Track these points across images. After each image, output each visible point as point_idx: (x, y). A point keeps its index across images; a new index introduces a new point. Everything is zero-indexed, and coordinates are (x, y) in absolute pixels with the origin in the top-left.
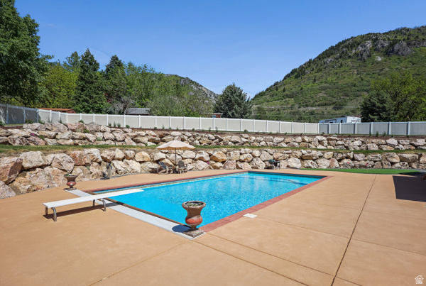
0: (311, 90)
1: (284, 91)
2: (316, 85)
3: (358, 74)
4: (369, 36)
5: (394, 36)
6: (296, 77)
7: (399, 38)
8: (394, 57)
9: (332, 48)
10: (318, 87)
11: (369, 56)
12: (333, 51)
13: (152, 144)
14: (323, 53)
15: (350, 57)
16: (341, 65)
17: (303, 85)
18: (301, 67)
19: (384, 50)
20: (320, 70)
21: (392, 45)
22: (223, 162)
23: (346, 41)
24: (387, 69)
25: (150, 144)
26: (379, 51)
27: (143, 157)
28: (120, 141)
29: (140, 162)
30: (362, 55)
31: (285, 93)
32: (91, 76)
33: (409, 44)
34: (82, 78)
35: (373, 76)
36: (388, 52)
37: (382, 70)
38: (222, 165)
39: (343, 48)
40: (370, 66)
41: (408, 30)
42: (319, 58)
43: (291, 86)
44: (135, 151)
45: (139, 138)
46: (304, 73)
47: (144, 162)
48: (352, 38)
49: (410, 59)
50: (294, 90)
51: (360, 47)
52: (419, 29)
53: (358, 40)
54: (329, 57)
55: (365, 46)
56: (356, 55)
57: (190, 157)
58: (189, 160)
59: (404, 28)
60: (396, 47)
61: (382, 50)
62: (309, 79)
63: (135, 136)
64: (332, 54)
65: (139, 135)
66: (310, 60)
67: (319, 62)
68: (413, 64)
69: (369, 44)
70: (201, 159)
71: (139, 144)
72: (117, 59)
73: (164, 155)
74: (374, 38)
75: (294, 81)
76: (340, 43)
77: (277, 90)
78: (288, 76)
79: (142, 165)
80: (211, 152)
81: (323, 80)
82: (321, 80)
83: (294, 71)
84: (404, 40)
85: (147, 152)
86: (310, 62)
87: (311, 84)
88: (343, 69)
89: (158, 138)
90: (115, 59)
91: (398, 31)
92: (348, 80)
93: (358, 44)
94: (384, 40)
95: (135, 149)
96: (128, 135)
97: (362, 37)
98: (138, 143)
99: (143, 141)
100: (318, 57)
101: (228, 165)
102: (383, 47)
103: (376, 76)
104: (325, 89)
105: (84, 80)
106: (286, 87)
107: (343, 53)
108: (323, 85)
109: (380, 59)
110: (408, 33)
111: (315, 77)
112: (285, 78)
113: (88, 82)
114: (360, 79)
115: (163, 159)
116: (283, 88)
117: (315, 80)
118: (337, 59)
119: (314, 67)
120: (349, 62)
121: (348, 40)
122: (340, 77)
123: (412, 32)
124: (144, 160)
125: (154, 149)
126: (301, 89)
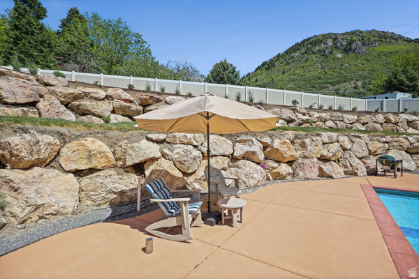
0: (282, 81)
1: (256, 81)
2: (286, 77)
3: (322, 68)
4: (329, 36)
5: (350, 36)
6: (267, 69)
7: (354, 38)
8: (352, 55)
9: (297, 44)
10: (287, 79)
11: (331, 53)
12: (299, 47)
13: (121, 118)
14: (290, 48)
15: (314, 53)
16: (307, 60)
17: (273, 77)
18: (271, 61)
19: (343, 48)
20: (288, 64)
21: (350, 43)
22: (290, 163)
23: (309, 39)
24: (347, 65)
25: (116, 119)
26: (338, 48)
27: (90, 157)
28: (16, 105)
29: (78, 173)
30: (324, 52)
31: (257, 83)
32: (29, 23)
33: (363, 44)
34: (15, 25)
35: (335, 70)
36: (347, 50)
37: (342, 65)
38: (289, 170)
39: (308, 44)
40: (331, 61)
41: (361, 32)
42: (287, 52)
43: (262, 77)
44: (61, 135)
45: (86, 103)
46: (274, 66)
47: (92, 171)
48: (315, 36)
49: (365, 57)
50: (265, 80)
51: (322, 45)
52: (370, 32)
53: (321, 38)
54: (295, 52)
55: (327, 44)
56: (320, 51)
57: (221, 151)
58: (220, 159)
59: (358, 31)
60: (353, 46)
61: (341, 48)
62: (279, 71)
63: (76, 98)
64: (298, 50)
65: (86, 95)
66: (279, 54)
67: (287, 56)
68: (368, 61)
69: (330, 43)
70: (248, 157)
71: (84, 118)
72: (77, 12)
73: (156, 147)
74: (335, 37)
75: (265, 73)
76: (305, 41)
77: (250, 80)
78: (259, 68)
79: (85, 181)
80: (267, 140)
81: (292, 72)
82: (289, 73)
83: (264, 64)
84: (359, 40)
85: (105, 138)
86: (279, 56)
87: (281, 76)
88: (308, 63)
89: (135, 107)
90: (74, 13)
91: (353, 33)
92: (314, 73)
93: (321, 42)
94: (343, 39)
95: (64, 130)
96: (53, 93)
97: (324, 36)
98: (84, 114)
99: (98, 111)
100: (285, 52)
101: (302, 169)
102: (342, 45)
103: (337, 70)
104: (293, 80)
105: (20, 29)
106: (258, 77)
107: (308, 49)
108: (292, 77)
109: (340, 56)
110: (361, 35)
111: (284, 69)
112: (256, 70)
113: (26, 33)
114: (324, 73)
115: (154, 160)
116: (255, 79)
117: (284, 72)
118: (303, 54)
119: (283, 60)
120: (313, 57)
121: (312, 38)
122: (307, 71)
123: (364, 34)
124: (94, 163)
125: (125, 130)
126: (273, 80)
